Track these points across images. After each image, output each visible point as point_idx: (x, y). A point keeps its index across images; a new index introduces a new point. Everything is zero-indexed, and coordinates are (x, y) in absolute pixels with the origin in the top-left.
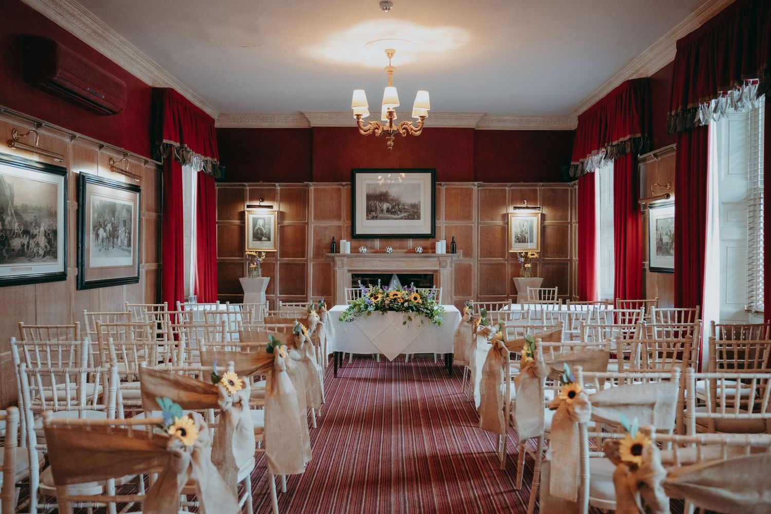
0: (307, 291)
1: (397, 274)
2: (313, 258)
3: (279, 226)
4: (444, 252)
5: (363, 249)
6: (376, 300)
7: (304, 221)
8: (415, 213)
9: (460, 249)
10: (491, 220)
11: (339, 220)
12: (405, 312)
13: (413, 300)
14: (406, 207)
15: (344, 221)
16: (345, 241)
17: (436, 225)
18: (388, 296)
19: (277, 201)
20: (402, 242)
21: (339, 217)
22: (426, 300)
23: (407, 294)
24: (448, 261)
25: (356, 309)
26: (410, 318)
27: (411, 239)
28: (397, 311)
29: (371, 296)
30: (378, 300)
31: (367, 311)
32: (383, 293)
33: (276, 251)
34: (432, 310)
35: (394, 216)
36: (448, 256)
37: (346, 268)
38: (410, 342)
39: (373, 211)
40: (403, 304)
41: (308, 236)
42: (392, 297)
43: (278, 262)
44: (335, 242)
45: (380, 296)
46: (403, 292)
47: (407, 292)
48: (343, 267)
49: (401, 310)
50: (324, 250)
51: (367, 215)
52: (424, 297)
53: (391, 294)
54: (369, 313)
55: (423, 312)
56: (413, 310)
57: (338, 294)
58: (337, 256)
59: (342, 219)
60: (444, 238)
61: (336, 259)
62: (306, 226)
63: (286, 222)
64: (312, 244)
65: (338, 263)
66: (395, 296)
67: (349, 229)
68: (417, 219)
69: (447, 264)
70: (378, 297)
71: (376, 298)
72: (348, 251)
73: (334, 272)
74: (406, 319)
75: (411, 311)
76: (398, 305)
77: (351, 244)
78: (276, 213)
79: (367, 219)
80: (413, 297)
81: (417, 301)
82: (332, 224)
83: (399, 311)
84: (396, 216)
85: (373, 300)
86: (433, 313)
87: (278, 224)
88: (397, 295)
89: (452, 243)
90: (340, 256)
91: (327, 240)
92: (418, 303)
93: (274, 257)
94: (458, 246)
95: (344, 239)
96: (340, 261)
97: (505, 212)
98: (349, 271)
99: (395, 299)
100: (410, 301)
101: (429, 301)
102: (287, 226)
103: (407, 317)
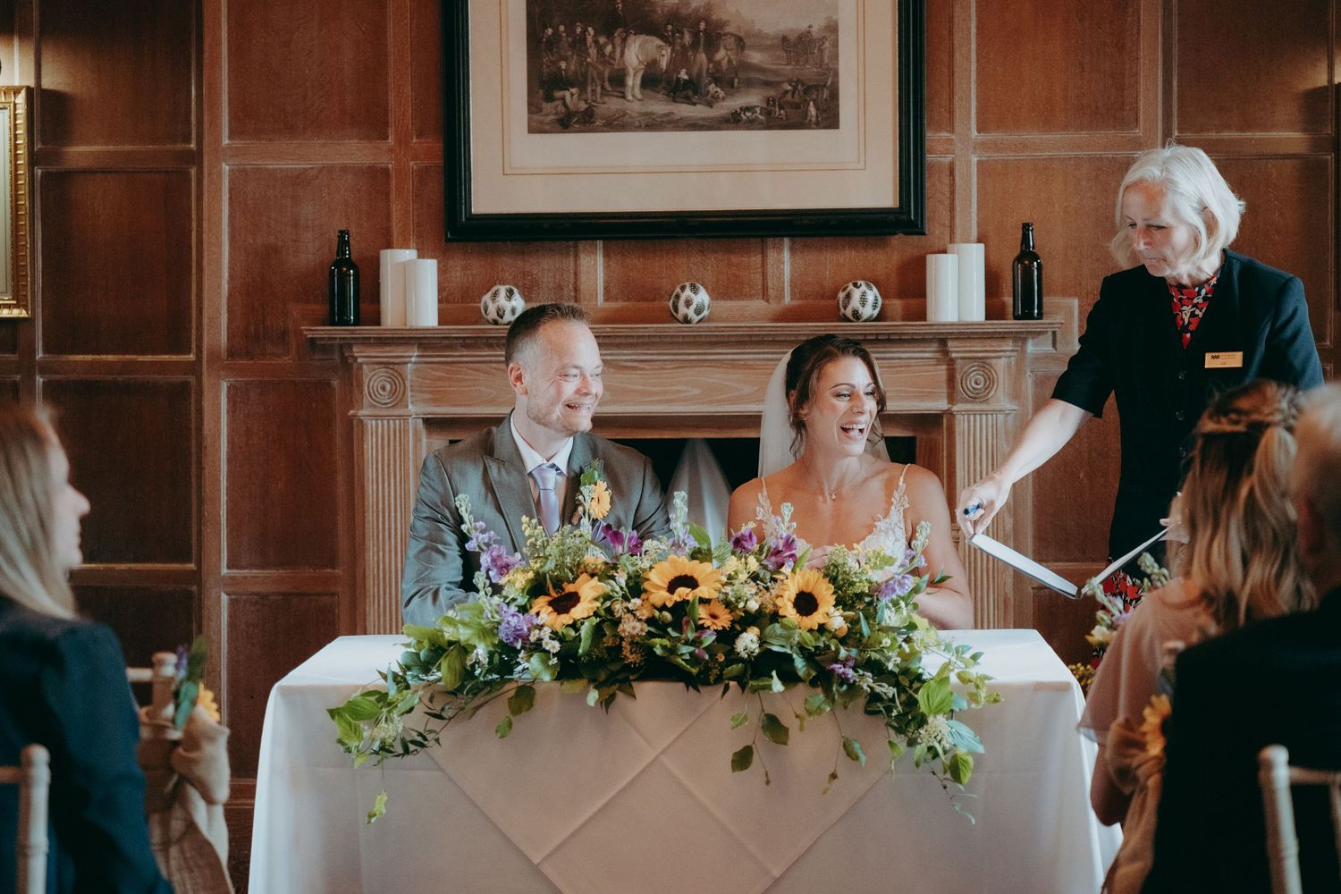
0: (200, 541)
1: (711, 443)
2: (232, 353)
3: (39, 172)
4: (976, 311)
5: (502, 300)
6: (566, 619)
7: (179, 146)
8: (807, 90)
9: (1065, 293)
10: (1241, 129)
11: (368, 138)
12: (743, 686)
13: (790, 612)
14: (755, 57)
15: (403, 141)
16: (409, 254)
17: (929, 158)
18: (636, 587)
19: (24, 34)
20: (735, 259)
21: (373, 122)
22: (871, 615)
23: (754, 577)
24: (1000, 365)
25: (442, 674)
26: (774, 727)
27: (786, 241)
28: (693, 682)
29: (537, 588)
30: (578, 612)
31: (510, 689)
32: (607, 573)
33: (24, 314)
34: (908, 680)
35: (684, 110)
36: (1002, 336)
37: (416, 409)
38: (777, 873)
39: (565, 84)
40: (727, 637)
41: (200, 226)
42: (660, 596)
43: (39, 380)
44: (350, 263)
45: (589, 591)
46: (733, 563)
47: (753, 564)
48: (401, 402)
49: (719, 679)
50: (295, 310)
51: (533, 107)
52: (860, 596)
53: (658, 579)
54: (526, 695)
55: (853, 688)
56: (790, 678)
57: (371, 556)
58: (366, 342)
59: (391, 131)
60: (974, 233)
61: (360, 354)
62: (193, 171)
63: (80, 152)
64: (226, 274)
65: (373, 380)
66: (683, 592)
67: (435, 188)
68: (818, 125)
69: (990, 382)
70: (574, 599)
71: (564, 603)
72: (427, 315)
73: (353, 431)
74: (750, 733)
75: (777, 685)
76: (696, 642)
77: (442, 272)
78: (21, 99)
79: (532, 130)
80: (791, 592)
81: (816, 619)
82: (338, 161)
83: (707, 683)
84: (698, 111)
85: (543, 612)
86: (920, 696)
87: (33, 160)
88: (690, 582)
89: (1019, 259)
90: (383, 342)
91: (310, 252)
92: (822, 629)
93: (13, 352)
94: (1054, 269)
95: (405, 246)
96: (382, 371)
97: (1322, 80)
98: (432, 424)
99: (681, 609)
100: (775, 617)
101: (890, 617)
102: (83, 172)
103: (755, 719)
